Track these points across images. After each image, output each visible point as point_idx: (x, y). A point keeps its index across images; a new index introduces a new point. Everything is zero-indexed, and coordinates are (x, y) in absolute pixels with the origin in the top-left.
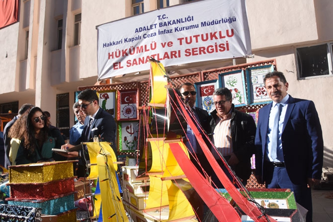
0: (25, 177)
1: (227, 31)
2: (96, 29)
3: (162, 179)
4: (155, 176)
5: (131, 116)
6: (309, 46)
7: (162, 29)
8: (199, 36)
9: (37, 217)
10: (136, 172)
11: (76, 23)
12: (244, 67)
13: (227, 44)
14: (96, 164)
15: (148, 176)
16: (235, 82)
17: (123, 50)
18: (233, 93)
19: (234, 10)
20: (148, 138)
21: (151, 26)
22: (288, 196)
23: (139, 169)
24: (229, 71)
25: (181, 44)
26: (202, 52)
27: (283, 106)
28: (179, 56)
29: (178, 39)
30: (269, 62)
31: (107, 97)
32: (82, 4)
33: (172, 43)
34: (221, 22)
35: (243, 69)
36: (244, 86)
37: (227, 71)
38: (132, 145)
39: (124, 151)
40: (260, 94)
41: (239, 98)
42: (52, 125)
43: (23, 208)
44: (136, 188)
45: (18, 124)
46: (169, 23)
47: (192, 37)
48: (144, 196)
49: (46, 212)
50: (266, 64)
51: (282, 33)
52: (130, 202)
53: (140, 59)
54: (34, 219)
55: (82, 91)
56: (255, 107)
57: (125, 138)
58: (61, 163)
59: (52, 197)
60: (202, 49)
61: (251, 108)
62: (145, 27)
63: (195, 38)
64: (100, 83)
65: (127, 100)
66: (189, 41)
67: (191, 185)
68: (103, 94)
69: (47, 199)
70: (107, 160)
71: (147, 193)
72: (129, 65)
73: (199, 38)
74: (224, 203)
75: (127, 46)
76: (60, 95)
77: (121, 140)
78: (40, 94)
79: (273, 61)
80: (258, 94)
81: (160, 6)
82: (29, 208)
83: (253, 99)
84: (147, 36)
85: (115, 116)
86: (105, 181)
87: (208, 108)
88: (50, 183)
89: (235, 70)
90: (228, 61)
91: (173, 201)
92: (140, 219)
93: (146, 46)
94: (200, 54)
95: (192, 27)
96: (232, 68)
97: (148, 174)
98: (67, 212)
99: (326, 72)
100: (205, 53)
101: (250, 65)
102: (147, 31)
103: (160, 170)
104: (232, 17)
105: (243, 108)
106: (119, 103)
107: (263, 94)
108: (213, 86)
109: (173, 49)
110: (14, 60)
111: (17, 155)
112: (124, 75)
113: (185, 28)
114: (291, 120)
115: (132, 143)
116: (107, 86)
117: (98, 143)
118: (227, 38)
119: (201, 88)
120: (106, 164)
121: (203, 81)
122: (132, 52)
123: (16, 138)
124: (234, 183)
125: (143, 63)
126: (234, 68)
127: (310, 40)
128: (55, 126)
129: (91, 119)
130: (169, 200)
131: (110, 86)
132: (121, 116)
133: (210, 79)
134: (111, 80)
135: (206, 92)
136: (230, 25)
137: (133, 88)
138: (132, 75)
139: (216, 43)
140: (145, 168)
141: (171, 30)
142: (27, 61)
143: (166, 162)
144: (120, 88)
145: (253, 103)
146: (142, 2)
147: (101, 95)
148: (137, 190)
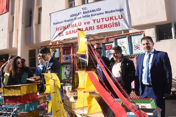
0: (11, 92)
1: (119, 16)
2: (50, 15)
3: (84, 92)
4: (81, 91)
5: (68, 61)
6: (162, 24)
7: (84, 15)
8: (104, 18)
9: (18, 113)
10: (70, 89)
11: (39, 12)
12: (128, 35)
13: (119, 23)
14: (49, 85)
15: (77, 91)
16: (123, 43)
17: (64, 26)
18: (122, 48)
19: (123, 5)
20: (77, 70)
21: (79, 14)
22: (151, 102)
23: (72, 87)
24: (120, 37)
25: (94, 23)
26: (106, 27)
27: (151, 55)
28: (94, 29)
29: (93, 20)
30: (141, 32)
31: (56, 51)
32: (42, 2)
33: (90, 22)
34: (116, 11)
35: (127, 36)
36: (128, 45)
37: (119, 37)
38: (69, 76)
39: (64, 80)
40: (136, 49)
41: (125, 51)
42: (26, 66)
43: (10, 108)
44: (71, 97)
45: (8, 65)
46: (88, 12)
47: (100, 19)
48: (75, 101)
49: (23, 110)
50: (139, 33)
51: (148, 17)
52: (67, 105)
53: (73, 31)
54: (16, 114)
55: (42, 48)
56: (134, 56)
57: (65, 73)
58: (30, 85)
59: (26, 103)
60: (106, 25)
61: (132, 56)
62: (75, 14)
63: (102, 20)
64: (52, 44)
65: (66, 52)
66: (98, 21)
67: (99, 95)
68: (53, 49)
69: (23, 104)
70: (55, 82)
71: (76, 100)
72: (67, 34)
73: (104, 20)
74: (117, 104)
75: (66, 24)
76: (31, 50)
77: (63, 74)
78: (20, 50)
79: (143, 32)
80: (135, 49)
81: (83, 3)
82: (13, 108)
83: (133, 52)
84: (76, 19)
85: (60, 61)
86: (54, 93)
87: (109, 56)
88: (25, 95)
89: (123, 36)
90: (119, 32)
91: (90, 103)
92: (73, 114)
93: (76, 24)
94: (105, 28)
95: (100, 14)
96: (122, 35)
97: (77, 90)
98: (34, 111)
99: (171, 37)
100: (107, 27)
101: (131, 34)
102: (76, 16)
103: (83, 87)
104: (121, 9)
105: (127, 57)
106: (62, 55)
107: (138, 49)
108: (112, 45)
109: (90, 25)
110: (6, 32)
111: (8, 82)
112: (65, 39)
113: (96, 15)
114: (156, 62)
115: (69, 75)
116: (55, 45)
117: (50, 74)
118: (119, 20)
119: (105, 46)
120: (54, 84)
121: (106, 42)
122: (69, 27)
123: (7, 73)
124: (122, 93)
125: (74, 33)
126: (123, 35)
127: (162, 21)
128: (28, 67)
129: (47, 63)
130: (88, 103)
131: (57, 45)
132: (63, 61)
133: (110, 41)
134: (57, 42)
135: (108, 48)
136: (120, 13)
137: (69, 46)
138: (69, 39)
139: (113, 22)
140: (75, 87)
141: (89, 15)
142: (13, 33)
143: (86, 83)
144: (62, 46)
145: (133, 53)
146: (74, 1)
147: (52, 50)
148: (71, 98)
